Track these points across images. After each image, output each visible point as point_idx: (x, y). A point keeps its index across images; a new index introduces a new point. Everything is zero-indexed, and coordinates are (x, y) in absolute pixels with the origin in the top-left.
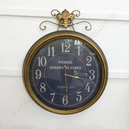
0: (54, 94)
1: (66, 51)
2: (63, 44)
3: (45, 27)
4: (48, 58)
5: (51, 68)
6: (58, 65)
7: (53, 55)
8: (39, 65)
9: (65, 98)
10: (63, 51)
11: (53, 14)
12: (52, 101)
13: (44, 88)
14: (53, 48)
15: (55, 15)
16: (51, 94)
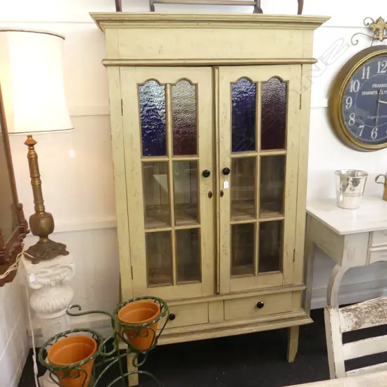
0: (363, 126)
1: (382, 72)
2: (379, 63)
3: (357, 41)
4: (361, 81)
5: (364, 93)
6: (375, 89)
7: (368, 77)
8: (351, 91)
9: (375, 130)
10: (378, 72)
11: (366, 23)
12: (360, 135)
13: (352, 119)
14: (369, 68)
15: (368, 24)
16: (360, 127)
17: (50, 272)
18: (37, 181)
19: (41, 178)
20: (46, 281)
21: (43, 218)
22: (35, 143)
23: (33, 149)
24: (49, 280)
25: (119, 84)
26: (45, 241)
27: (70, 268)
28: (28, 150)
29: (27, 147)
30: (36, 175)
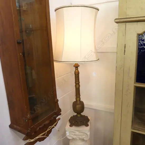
17: (77, 133)
18: (77, 86)
19: (80, 84)
20: (75, 137)
21: (79, 104)
22: (79, 66)
23: (77, 69)
24: (76, 137)
25: (124, 34)
26: (79, 116)
27: (86, 134)
28: (75, 69)
29: (75, 68)
30: (77, 83)
